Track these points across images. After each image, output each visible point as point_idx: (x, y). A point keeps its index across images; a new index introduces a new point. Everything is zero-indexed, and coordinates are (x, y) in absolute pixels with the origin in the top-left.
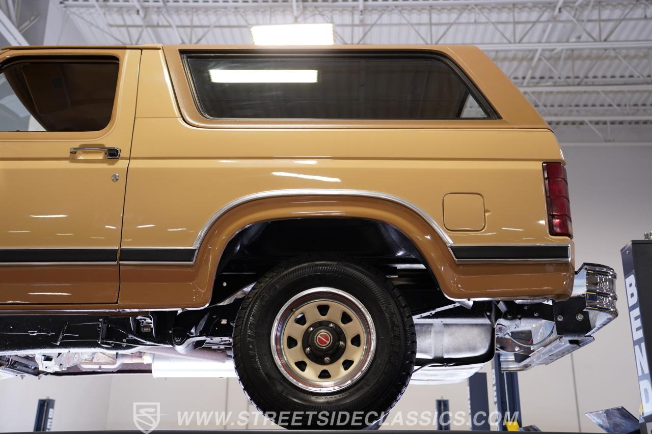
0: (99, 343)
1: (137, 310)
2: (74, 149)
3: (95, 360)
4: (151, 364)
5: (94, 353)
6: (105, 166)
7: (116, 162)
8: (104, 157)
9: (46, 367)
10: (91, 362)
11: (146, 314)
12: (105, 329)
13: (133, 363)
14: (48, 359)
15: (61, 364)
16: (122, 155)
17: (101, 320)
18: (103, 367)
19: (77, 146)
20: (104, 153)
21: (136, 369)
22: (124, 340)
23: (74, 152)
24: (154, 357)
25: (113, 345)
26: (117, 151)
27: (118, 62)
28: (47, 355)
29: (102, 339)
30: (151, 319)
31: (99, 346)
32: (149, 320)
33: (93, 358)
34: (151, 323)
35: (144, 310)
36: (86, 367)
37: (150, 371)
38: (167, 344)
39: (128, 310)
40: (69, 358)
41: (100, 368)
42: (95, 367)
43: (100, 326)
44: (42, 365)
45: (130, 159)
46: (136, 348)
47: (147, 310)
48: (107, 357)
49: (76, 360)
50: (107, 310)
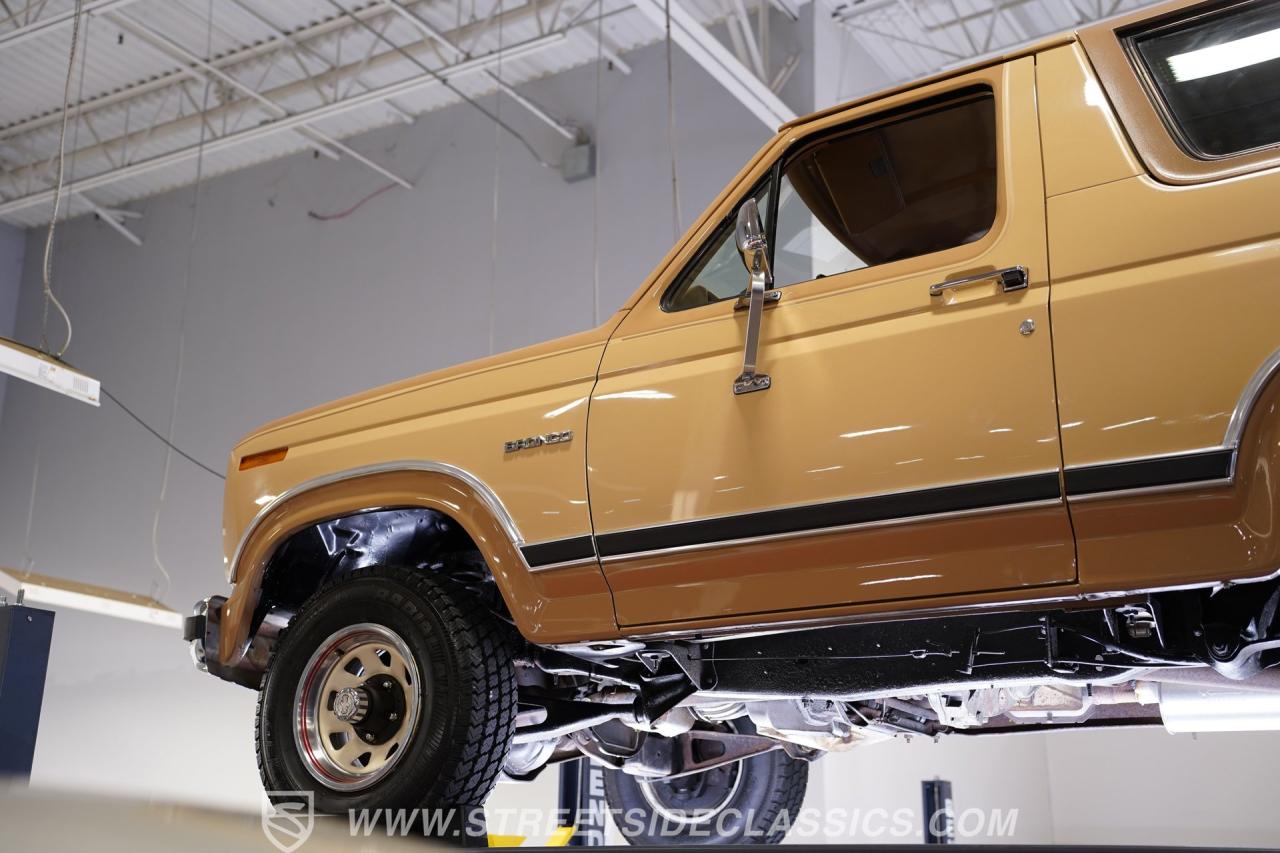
0: (1049, 665)
1: (1121, 593)
2: (937, 286)
3: (1037, 702)
4: (1158, 704)
5: (1035, 688)
6: (1001, 308)
7: (1022, 296)
8: (997, 290)
9: (953, 719)
10: (1030, 704)
11: (1139, 601)
12: (1055, 638)
13: (1115, 705)
14: (954, 702)
15: (978, 713)
16: (1033, 278)
17: (1043, 619)
18: (1055, 714)
19: (941, 280)
20: (995, 283)
21: (1123, 716)
22: (1099, 658)
23: (937, 294)
24: (1161, 690)
25: (1077, 669)
26: (1021, 273)
27: (990, 93)
28: (951, 694)
29: (1053, 658)
30: (1149, 611)
31: (1049, 672)
32: (1143, 613)
33: (1033, 697)
34: (1152, 620)
35: (1137, 592)
36: (1021, 716)
37: (1158, 721)
38: (1195, 660)
39: (1102, 595)
40: (989, 700)
41: (1050, 717)
42: (1040, 715)
43: (1044, 632)
44: (945, 716)
45: (1049, 283)
46: (1128, 672)
47: (1143, 591)
48: (1061, 694)
49: (1002, 702)
50: (1060, 599)
